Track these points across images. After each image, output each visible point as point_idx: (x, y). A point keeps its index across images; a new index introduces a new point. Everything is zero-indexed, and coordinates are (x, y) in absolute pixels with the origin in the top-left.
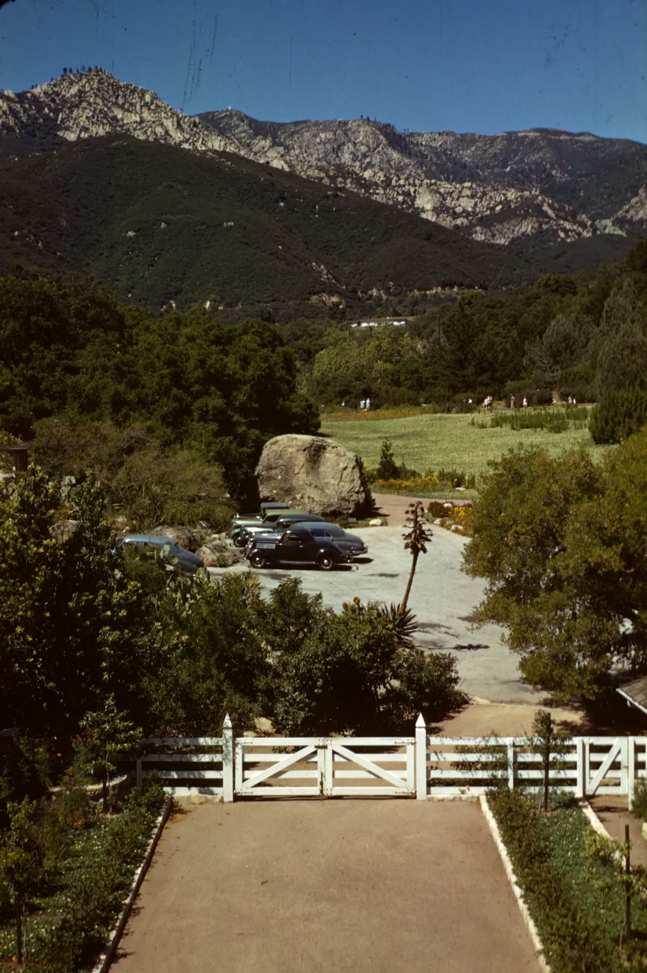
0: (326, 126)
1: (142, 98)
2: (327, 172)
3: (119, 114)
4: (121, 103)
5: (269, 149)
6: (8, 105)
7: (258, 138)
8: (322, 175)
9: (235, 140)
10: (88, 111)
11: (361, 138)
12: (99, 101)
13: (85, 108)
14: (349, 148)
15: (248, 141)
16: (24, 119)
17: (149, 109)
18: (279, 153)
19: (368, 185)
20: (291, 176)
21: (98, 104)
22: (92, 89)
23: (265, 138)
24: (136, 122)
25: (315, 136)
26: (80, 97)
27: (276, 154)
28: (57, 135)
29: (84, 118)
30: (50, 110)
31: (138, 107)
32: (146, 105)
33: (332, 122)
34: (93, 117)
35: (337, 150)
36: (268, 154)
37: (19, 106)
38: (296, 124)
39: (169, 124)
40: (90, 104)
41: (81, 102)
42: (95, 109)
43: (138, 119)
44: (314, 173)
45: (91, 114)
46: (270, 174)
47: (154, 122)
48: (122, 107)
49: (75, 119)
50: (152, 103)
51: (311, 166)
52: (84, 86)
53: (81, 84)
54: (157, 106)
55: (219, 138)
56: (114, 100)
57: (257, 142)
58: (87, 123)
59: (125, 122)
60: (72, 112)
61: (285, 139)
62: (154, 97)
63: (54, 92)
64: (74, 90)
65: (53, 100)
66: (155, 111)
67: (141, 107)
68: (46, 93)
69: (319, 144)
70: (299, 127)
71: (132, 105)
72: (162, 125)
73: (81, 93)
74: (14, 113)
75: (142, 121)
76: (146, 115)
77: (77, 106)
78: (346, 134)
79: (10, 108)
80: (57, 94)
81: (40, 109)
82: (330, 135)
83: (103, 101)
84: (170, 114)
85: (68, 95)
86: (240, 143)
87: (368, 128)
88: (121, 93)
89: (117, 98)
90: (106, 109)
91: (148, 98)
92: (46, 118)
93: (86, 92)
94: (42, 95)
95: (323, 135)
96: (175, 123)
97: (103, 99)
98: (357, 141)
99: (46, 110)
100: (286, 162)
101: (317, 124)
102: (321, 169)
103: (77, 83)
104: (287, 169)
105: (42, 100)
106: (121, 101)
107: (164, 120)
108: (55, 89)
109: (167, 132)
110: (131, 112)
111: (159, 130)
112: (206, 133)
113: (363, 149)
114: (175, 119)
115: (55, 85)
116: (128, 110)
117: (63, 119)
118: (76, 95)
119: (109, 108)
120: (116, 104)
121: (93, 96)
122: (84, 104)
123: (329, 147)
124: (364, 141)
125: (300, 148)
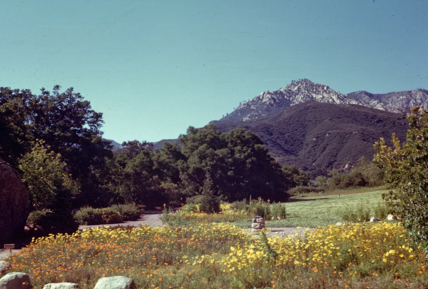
0: (402, 93)
1: (323, 89)
2: (402, 111)
3: (314, 96)
4: (314, 91)
5: (377, 104)
6: (271, 96)
7: (372, 100)
8: (400, 112)
9: (363, 102)
10: (302, 95)
11: (418, 97)
12: (306, 91)
13: (300, 95)
14: (413, 101)
15: (368, 102)
16: (277, 101)
17: (326, 93)
18: (381, 105)
20: (386, 112)
21: (306, 93)
22: (303, 87)
23: (375, 100)
24: (321, 98)
25: (398, 98)
26: (299, 91)
27: (380, 106)
28: (290, 106)
29: (300, 98)
30: (287, 97)
31: (321, 92)
32: (325, 91)
33: (405, 92)
34: (304, 97)
35: (408, 102)
36: (377, 106)
37: (275, 96)
38: (389, 94)
39: (334, 97)
40: (302, 93)
42: (305, 95)
43: (322, 97)
44: (396, 112)
45: (303, 97)
46: (374, 112)
47: (328, 97)
48: (315, 93)
49: (297, 99)
50: (327, 90)
51: (395, 109)
52: (300, 86)
53: (299, 86)
54: (329, 91)
55: (355, 101)
56: (312, 90)
57: (371, 101)
58: (301, 100)
59: (317, 98)
60: (296, 96)
61: (385, 100)
62: (328, 87)
63: (288, 90)
64: (296, 88)
65: (288, 93)
66: (329, 93)
67: (323, 92)
68: (285, 90)
69: (400, 101)
70: (391, 95)
71: (319, 91)
72: (331, 98)
73: (299, 88)
74: (274, 100)
75: (323, 97)
76: (325, 95)
77: (297, 94)
78: (411, 96)
79: (272, 97)
80: (290, 90)
81: (283, 97)
82: (404, 97)
84: (334, 94)
85: (294, 90)
86: (365, 103)
87: (421, 93)
88: (314, 88)
89: (313, 90)
91: (325, 88)
92: (286, 100)
93: (301, 89)
94: (284, 91)
95: (401, 97)
96: (337, 97)
97: (308, 90)
98: (416, 98)
99: (286, 97)
100: (384, 108)
101: (398, 93)
102: (399, 109)
103: (297, 85)
104: (384, 110)
105: (284, 93)
106: (314, 90)
107: (332, 96)
108: (289, 89)
109: (334, 101)
110: (319, 94)
111: (331, 100)
112: (350, 99)
113: (419, 101)
114: (337, 96)
115: (289, 87)
116: (317, 94)
117: (292, 100)
118: (297, 90)
119: (310, 94)
120: (313, 92)
121: (304, 90)
122: (300, 93)
123: (404, 102)
124: (419, 98)
125: (392, 103)
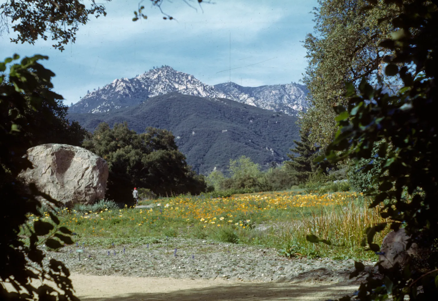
0: (275, 87)
1: (187, 78)
2: (274, 107)
3: (177, 86)
4: (177, 81)
5: (247, 99)
6: (126, 84)
7: (242, 94)
8: (273, 109)
9: (231, 96)
10: (162, 85)
11: (292, 92)
12: (167, 81)
13: (161, 84)
14: (286, 97)
15: (238, 96)
16: (133, 90)
17: (190, 83)
18: (252, 100)
19: (295, 112)
20: (257, 108)
21: (167, 82)
22: (164, 75)
23: (245, 94)
24: (184, 89)
25: (270, 92)
26: (158, 79)
27: (251, 101)
28: (148, 97)
29: (160, 89)
30: (145, 86)
31: (185, 82)
32: (189, 81)
33: (278, 85)
34: (165, 88)
35: (281, 98)
36: (247, 101)
37: (131, 84)
38: (261, 87)
39: (200, 89)
40: (163, 82)
41: (159, 81)
42: (165, 84)
43: (185, 88)
44: (268, 108)
45: (163, 87)
46: (245, 107)
47: (193, 89)
48: (178, 83)
49: (157, 89)
50: (192, 80)
51: (267, 105)
52: (160, 74)
53: (159, 73)
54: (194, 81)
55: (223, 95)
56: (174, 79)
57: (241, 95)
58: (162, 91)
59: (179, 89)
60: (155, 86)
61: (256, 94)
62: (192, 77)
63: (146, 78)
64: (156, 76)
65: (146, 81)
66: (193, 84)
67: (187, 82)
68: (143, 78)
69: (272, 96)
70: (263, 89)
71: (182, 81)
72: (196, 90)
73: (159, 77)
74: (129, 88)
75: (187, 88)
76: (190, 86)
77: (157, 84)
78: (285, 91)
79: (127, 86)
80: (148, 78)
81: (140, 86)
82: (277, 92)
83: (169, 81)
84: (200, 85)
85: (153, 79)
86: (234, 96)
87: (295, 88)
88: (177, 76)
89: (175, 79)
90: (170, 84)
91: (190, 78)
92: (143, 89)
93: (161, 77)
94: (141, 79)
95: (274, 92)
96: (203, 89)
97: (169, 79)
98: (290, 94)
99: (143, 86)
100: (255, 104)
101: (271, 87)
102: (272, 106)
103: (157, 73)
104: (255, 106)
105: (141, 81)
106: (177, 80)
107: (197, 88)
108: (147, 76)
109: (199, 93)
110: (182, 85)
111: (195, 92)
112: (217, 92)
113: (293, 97)
114: (202, 87)
115: (147, 75)
116: (180, 84)
117: (151, 89)
118: (156, 78)
119: (172, 84)
120: (175, 81)
121: (165, 78)
122: (160, 82)
123: (277, 97)
124: (294, 94)
125: (263, 98)
